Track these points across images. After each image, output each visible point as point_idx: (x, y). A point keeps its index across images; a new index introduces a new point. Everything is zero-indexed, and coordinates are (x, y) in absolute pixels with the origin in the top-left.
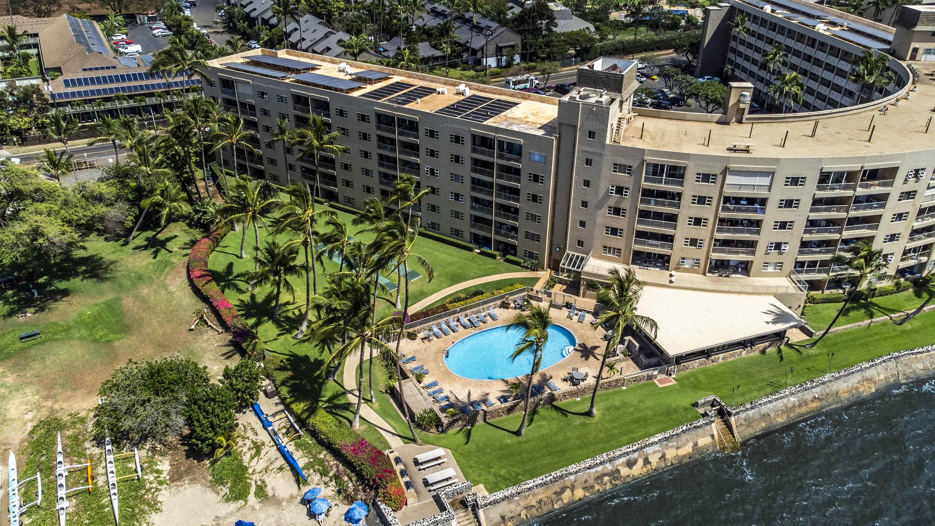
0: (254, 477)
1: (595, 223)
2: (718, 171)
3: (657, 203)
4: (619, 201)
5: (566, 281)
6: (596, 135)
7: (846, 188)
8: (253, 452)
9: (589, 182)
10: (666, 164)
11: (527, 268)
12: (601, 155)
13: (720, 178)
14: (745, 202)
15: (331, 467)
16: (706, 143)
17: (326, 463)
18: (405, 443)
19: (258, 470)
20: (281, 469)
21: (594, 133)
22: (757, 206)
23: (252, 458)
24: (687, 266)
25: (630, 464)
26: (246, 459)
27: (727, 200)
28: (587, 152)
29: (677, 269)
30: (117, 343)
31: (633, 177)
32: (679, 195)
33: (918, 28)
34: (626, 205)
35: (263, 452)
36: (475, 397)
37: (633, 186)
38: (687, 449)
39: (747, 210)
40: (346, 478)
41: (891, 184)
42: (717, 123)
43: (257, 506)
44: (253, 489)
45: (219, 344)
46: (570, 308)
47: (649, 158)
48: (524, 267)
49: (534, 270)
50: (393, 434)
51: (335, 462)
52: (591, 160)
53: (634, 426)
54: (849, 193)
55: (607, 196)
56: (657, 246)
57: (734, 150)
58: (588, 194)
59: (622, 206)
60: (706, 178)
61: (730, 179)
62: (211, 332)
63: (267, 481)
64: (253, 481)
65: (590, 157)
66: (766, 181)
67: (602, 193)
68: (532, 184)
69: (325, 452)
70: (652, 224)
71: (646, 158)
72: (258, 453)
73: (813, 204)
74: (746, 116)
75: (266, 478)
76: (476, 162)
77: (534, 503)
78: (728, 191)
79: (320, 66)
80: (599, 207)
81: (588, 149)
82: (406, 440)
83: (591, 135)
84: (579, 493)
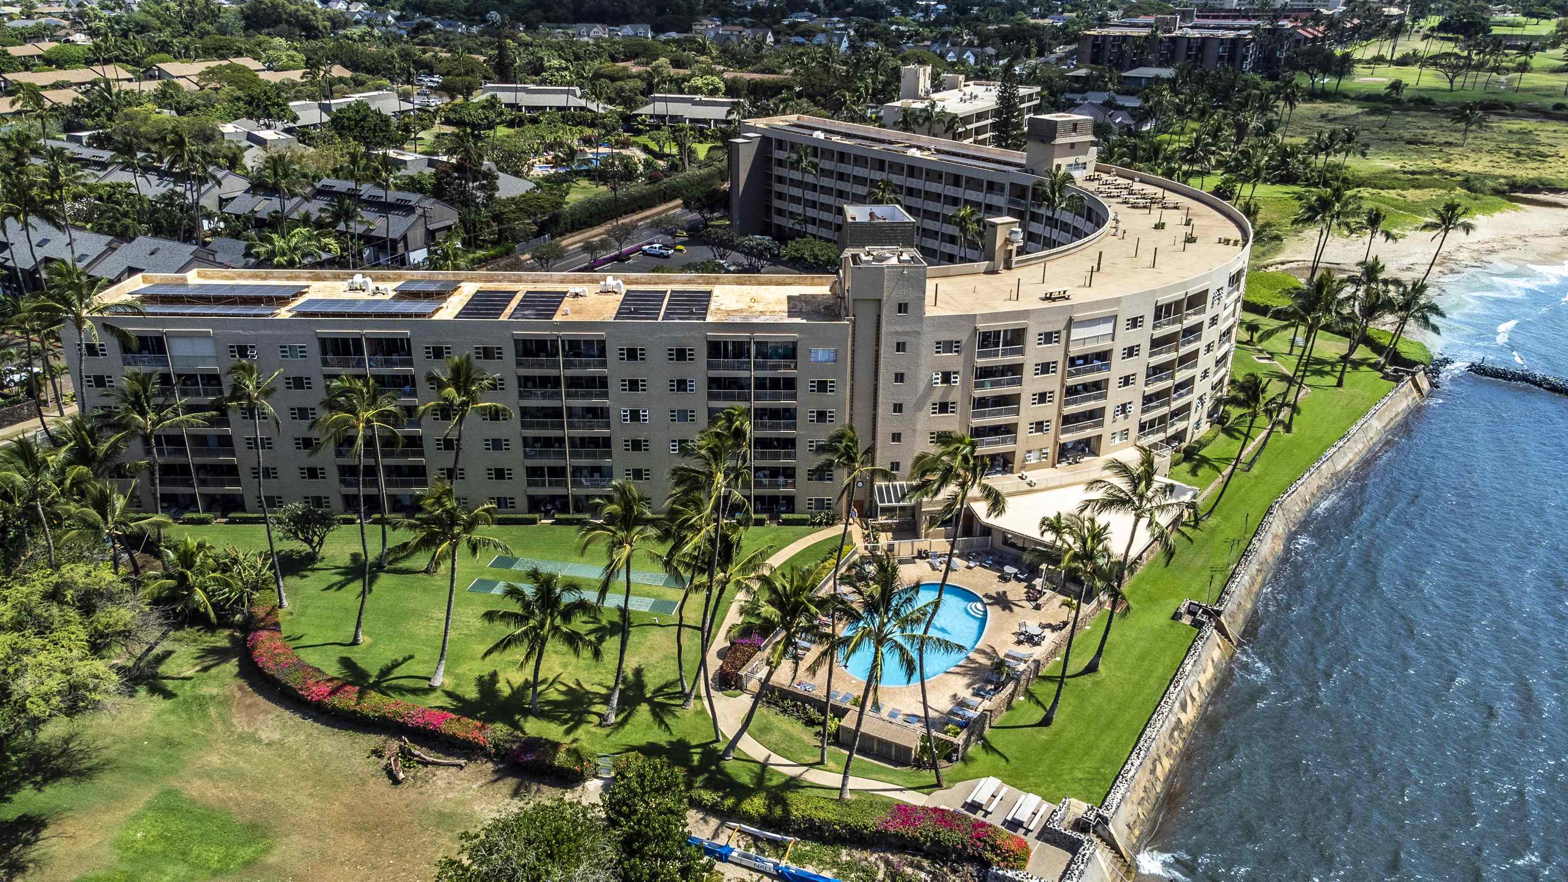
1: (914, 431)
2: (1060, 326)
3: (994, 384)
4: (947, 393)
5: (890, 525)
6: (909, 307)
7: (1174, 322)
9: (902, 375)
10: (1002, 329)
11: (820, 524)
12: (919, 333)
13: (1064, 334)
14: (1081, 362)
15: (875, 863)
16: (1014, 297)
17: (864, 863)
18: (928, 794)
21: (906, 305)
22: (1097, 363)
24: (1034, 461)
25: (1184, 707)
27: (1072, 361)
28: (897, 333)
29: (1023, 468)
30: (271, 860)
31: (963, 355)
32: (1021, 366)
33: (1059, 141)
34: (955, 396)
37: (964, 368)
38: (1210, 671)
39: (1087, 372)
40: (909, 870)
41: (1203, 311)
42: (985, 273)
45: (480, 783)
46: (927, 557)
47: (982, 326)
48: (814, 524)
49: (832, 525)
50: (901, 790)
51: (876, 856)
52: (904, 343)
53: (1146, 663)
54: (1177, 328)
55: (930, 386)
56: (997, 443)
57: (1049, 298)
58: (901, 393)
59: (951, 399)
60: (1048, 337)
61: (1077, 333)
62: (441, 772)
65: (901, 339)
66: (1107, 328)
67: (922, 386)
68: (817, 396)
69: (844, 852)
70: (992, 414)
71: (979, 325)
73: (1152, 347)
74: (1015, 259)
76: (714, 382)
77: (1142, 794)
78: (1075, 351)
79: (308, 287)
80: (919, 406)
81: (899, 329)
82: (926, 790)
83: (902, 308)
84: (1167, 763)
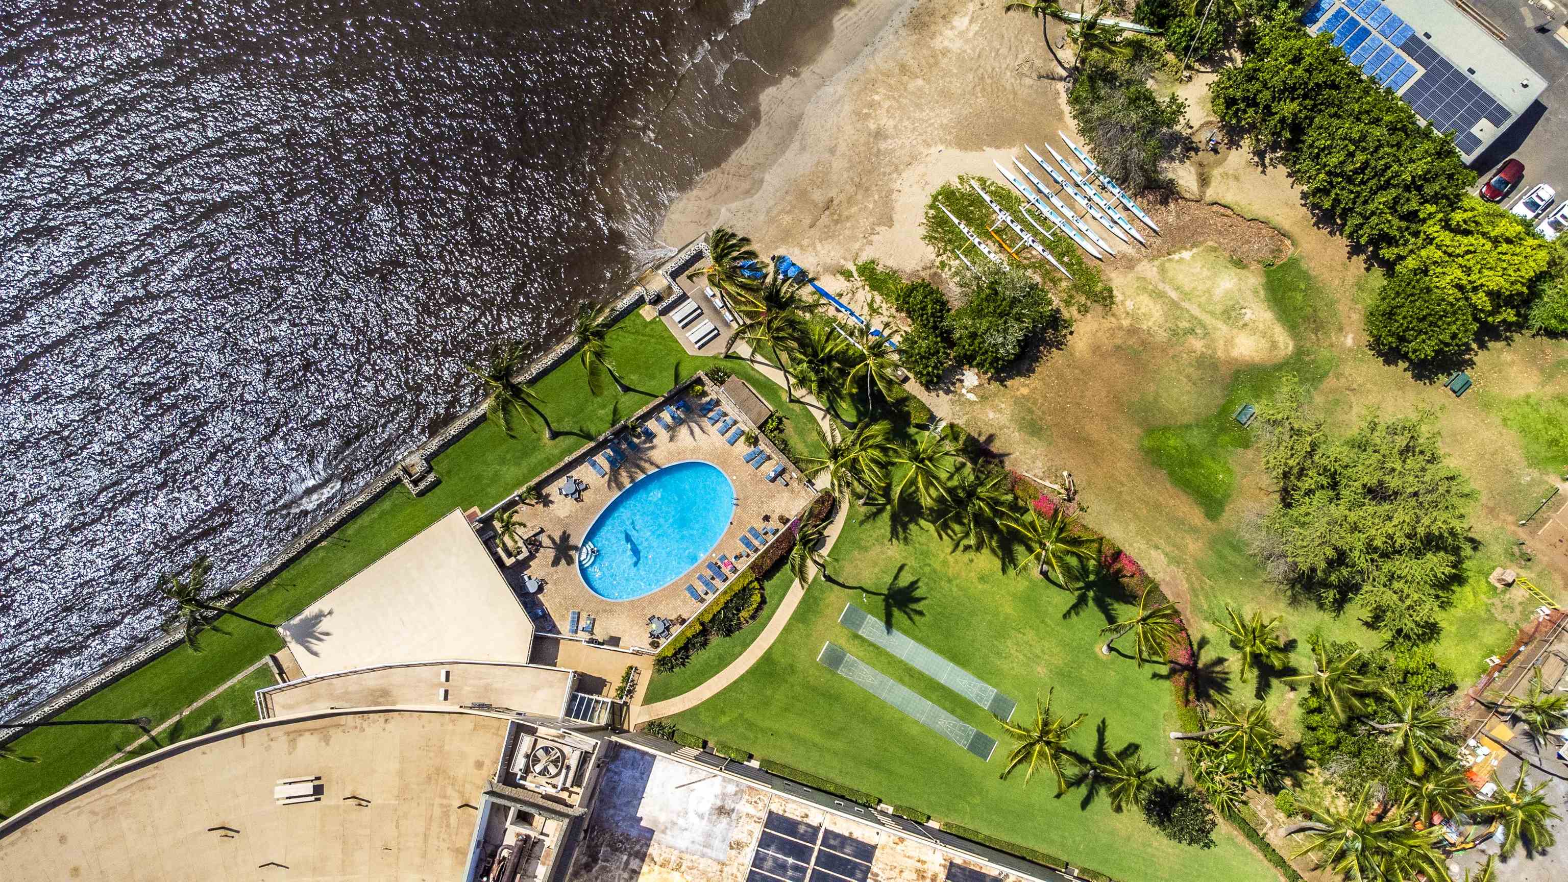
0: (860, 284)
8: (875, 306)
19: (860, 290)
20: (841, 295)
23: (873, 301)
26: (878, 298)
35: (866, 308)
36: (683, 431)
43: (842, 262)
44: (855, 274)
63: (847, 284)
64: (858, 281)
72: (870, 305)
75: (849, 284)
